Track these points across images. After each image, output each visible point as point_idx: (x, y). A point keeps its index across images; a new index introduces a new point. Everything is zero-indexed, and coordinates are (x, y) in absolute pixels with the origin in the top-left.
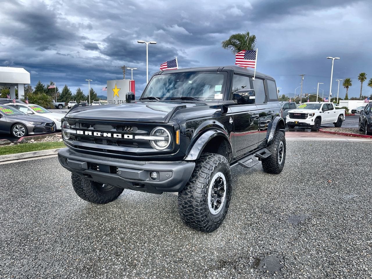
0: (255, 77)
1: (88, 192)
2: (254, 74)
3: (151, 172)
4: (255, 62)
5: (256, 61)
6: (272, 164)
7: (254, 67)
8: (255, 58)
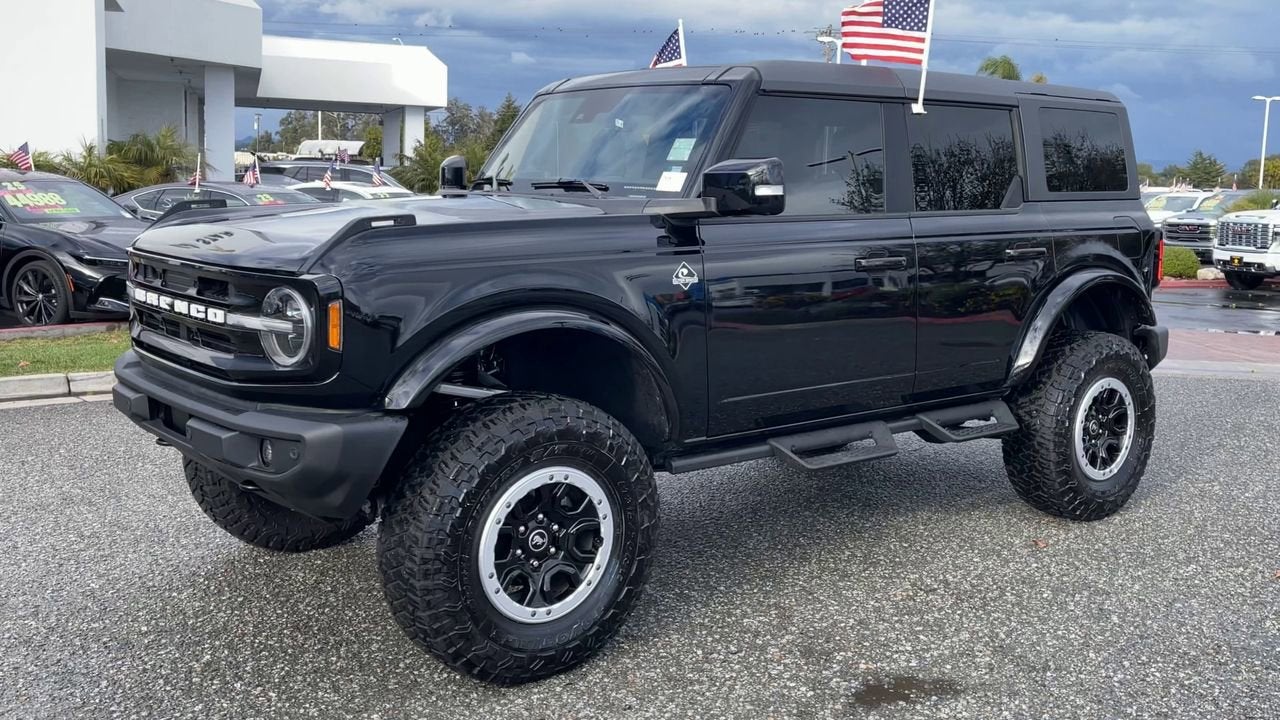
0: (924, 100)
1: (220, 501)
2: (918, 91)
3: (261, 439)
4: (922, 40)
5: (927, 35)
6: (1038, 471)
7: (919, 62)
8: (925, 25)
